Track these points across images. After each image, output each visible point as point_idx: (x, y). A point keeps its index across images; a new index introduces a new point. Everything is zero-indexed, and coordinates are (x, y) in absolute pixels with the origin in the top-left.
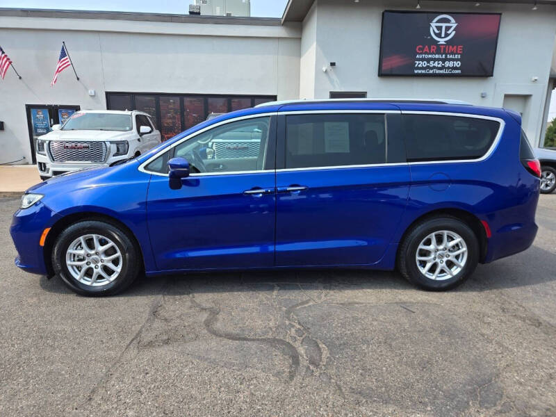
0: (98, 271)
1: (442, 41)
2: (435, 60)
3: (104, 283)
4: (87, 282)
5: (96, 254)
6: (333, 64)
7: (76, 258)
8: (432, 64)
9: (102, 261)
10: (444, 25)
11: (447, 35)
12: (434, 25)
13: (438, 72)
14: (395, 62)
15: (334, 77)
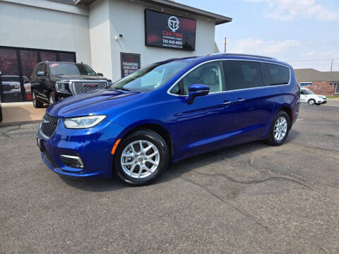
0: (143, 166)
1: (174, 30)
2: (172, 40)
3: (147, 175)
4: (136, 176)
5: (142, 154)
6: (121, 36)
7: (126, 160)
8: (170, 42)
9: (146, 159)
10: (174, 22)
11: (175, 27)
12: (169, 21)
13: (173, 46)
14: (153, 39)
15: (121, 43)
